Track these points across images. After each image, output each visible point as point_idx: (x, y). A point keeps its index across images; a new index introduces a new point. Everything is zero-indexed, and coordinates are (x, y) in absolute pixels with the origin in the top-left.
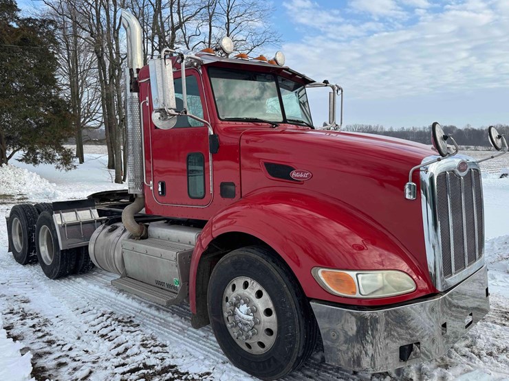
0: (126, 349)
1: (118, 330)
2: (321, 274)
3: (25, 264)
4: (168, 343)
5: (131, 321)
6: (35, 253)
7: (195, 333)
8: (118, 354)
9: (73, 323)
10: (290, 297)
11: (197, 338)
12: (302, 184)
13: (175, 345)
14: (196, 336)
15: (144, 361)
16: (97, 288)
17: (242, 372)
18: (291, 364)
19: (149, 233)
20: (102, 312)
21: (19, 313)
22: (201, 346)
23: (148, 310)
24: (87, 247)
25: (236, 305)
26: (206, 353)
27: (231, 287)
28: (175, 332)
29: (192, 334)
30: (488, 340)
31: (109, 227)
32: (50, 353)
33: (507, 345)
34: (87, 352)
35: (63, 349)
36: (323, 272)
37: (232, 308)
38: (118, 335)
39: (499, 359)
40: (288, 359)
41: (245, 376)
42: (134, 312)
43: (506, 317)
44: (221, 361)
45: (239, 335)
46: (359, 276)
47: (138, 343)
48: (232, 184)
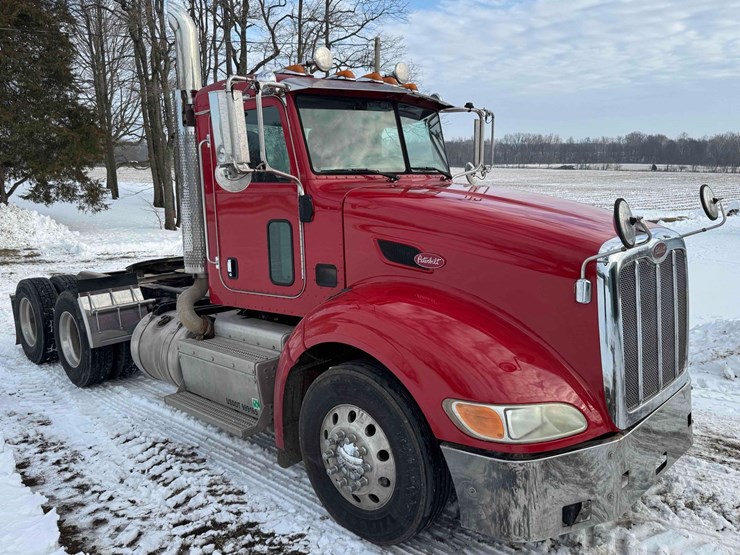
0: (188, 498)
1: (176, 469)
2: (457, 409)
3: (40, 363)
4: (245, 488)
5: (194, 454)
6: (54, 347)
7: (282, 472)
8: (177, 506)
9: (113, 457)
10: (413, 437)
11: (285, 480)
12: (432, 273)
13: (255, 491)
14: (285, 477)
15: (212, 517)
16: (144, 402)
17: (349, 532)
18: (415, 525)
19: (216, 330)
20: (153, 440)
21: (36, 441)
22: (291, 492)
23: (217, 436)
24: (128, 343)
25: (338, 444)
26: (299, 504)
27: (331, 417)
28: (256, 471)
29: (279, 474)
30: (689, 483)
31: (159, 319)
32: (83, 505)
33: (715, 491)
34: (133, 502)
35: (101, 498)
36: (458, 406)
37: (334, 446)
38: (176, 475)
39: (702, 513)
40: (411, 519)
41: (352, 539)
42: (198, 440)
43: (716, 448)
44: (319, 516)
45: (343, 484)
46: (509, 413)
47: (205, 489)
48: (333, 267)
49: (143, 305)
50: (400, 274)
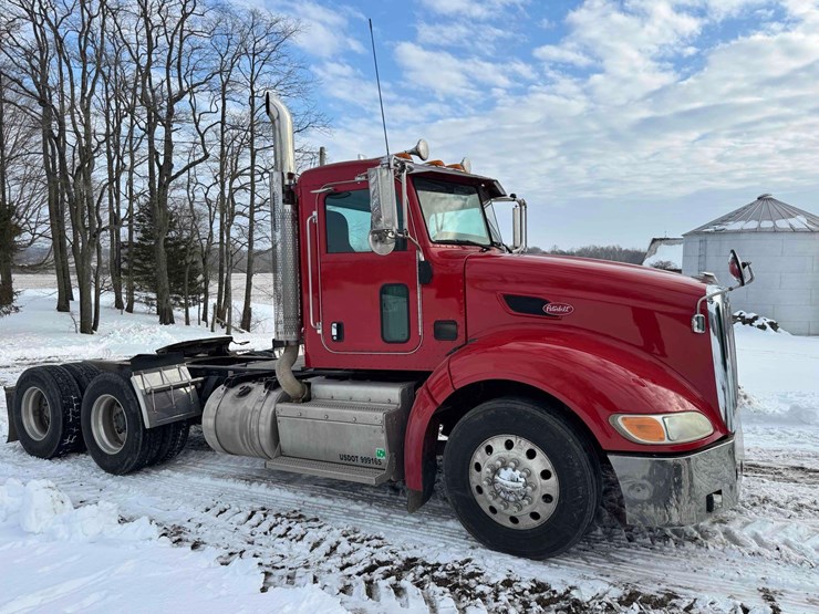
1: (297, 528)
2: (621, 422)
4: (382, 534)
5: (302, 516)
6: (71, 439)
8: (328, 554)
9: (220, 526)
10: (578, 452)
11: (412, 525)
12: (560, 319)
13: (392, 536)
14: (409, 523)
15: (372, 558)
19: (313, 393)
20: (248, 508)
22: (426, 533)
23: (313, 500)
25: (496, 471)
26: (442, 540)
27: (483, 450)
28: (377, 521)
29: (401, 521)
31: (237, 390)
33: (765, 494)
36: (624, 419)
37: (490, 476)
38: (302, 532)
42: (295, 505)
44: (467, 546)
45: (504, 507)
46: (666, 420)
47: (343, 539)
48: (454, 323)
49: (193, 383)
50: (531, 322)
